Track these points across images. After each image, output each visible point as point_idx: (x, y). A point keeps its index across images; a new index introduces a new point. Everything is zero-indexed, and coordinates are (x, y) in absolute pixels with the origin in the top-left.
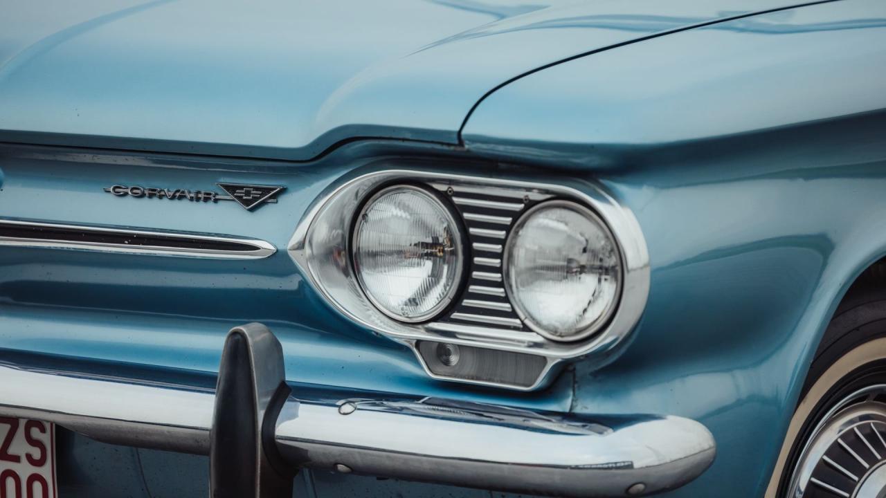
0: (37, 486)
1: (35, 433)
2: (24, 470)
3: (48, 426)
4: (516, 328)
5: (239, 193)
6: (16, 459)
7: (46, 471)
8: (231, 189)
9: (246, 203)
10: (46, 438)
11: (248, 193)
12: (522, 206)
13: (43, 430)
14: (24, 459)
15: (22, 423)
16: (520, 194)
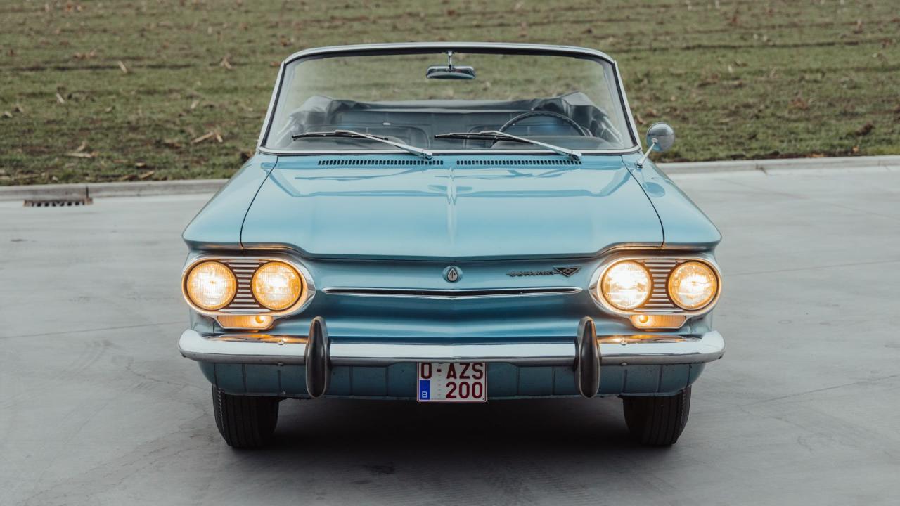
0: (477, 387)
1: (478, 367)
2: (471, 381)
3: (484, 364)
4: (671, 307)
5: (565, 271)
6: (468, 377)
7: (482, 381)
8: (562, 269)
9: (568, 274)
10: (483, 369)
11: (568, 270)
12: (674, 265)
13: (481, 365)
14: (471, 377)
15: (471, 365)
16: (674, 261)
